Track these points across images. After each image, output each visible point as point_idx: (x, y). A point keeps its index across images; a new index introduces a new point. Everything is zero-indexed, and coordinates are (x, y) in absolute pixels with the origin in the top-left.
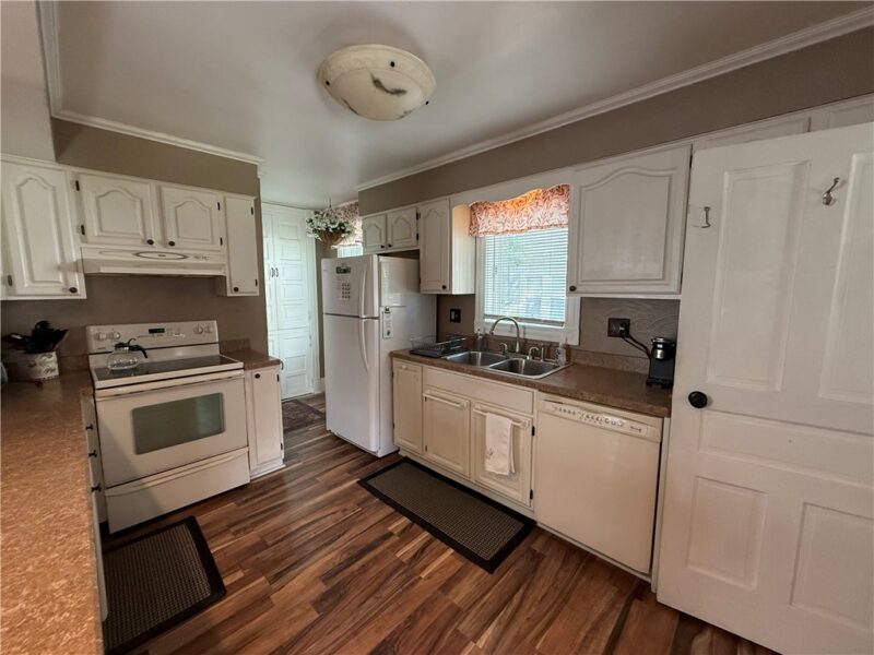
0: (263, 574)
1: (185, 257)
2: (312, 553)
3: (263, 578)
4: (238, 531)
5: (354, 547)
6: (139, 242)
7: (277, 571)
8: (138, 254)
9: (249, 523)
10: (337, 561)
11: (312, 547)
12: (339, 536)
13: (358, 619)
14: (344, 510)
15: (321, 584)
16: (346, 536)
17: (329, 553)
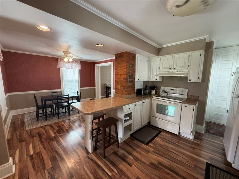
0: (154, 149)
1: (177, 72)
2: (165, 158)
3: (153, 150)
4: (163, 140)
5: (174, 168)
6: (168, 69)
7: (156, 151)
8: (168, 72)
9: (166, 141)
10: (166, 165)
11: (167, 156)
12: (176, 163)
13: (151, 175)
14: (188, 162)
15: (157, 163)
16: (177, 165)
17: (167, 161)
